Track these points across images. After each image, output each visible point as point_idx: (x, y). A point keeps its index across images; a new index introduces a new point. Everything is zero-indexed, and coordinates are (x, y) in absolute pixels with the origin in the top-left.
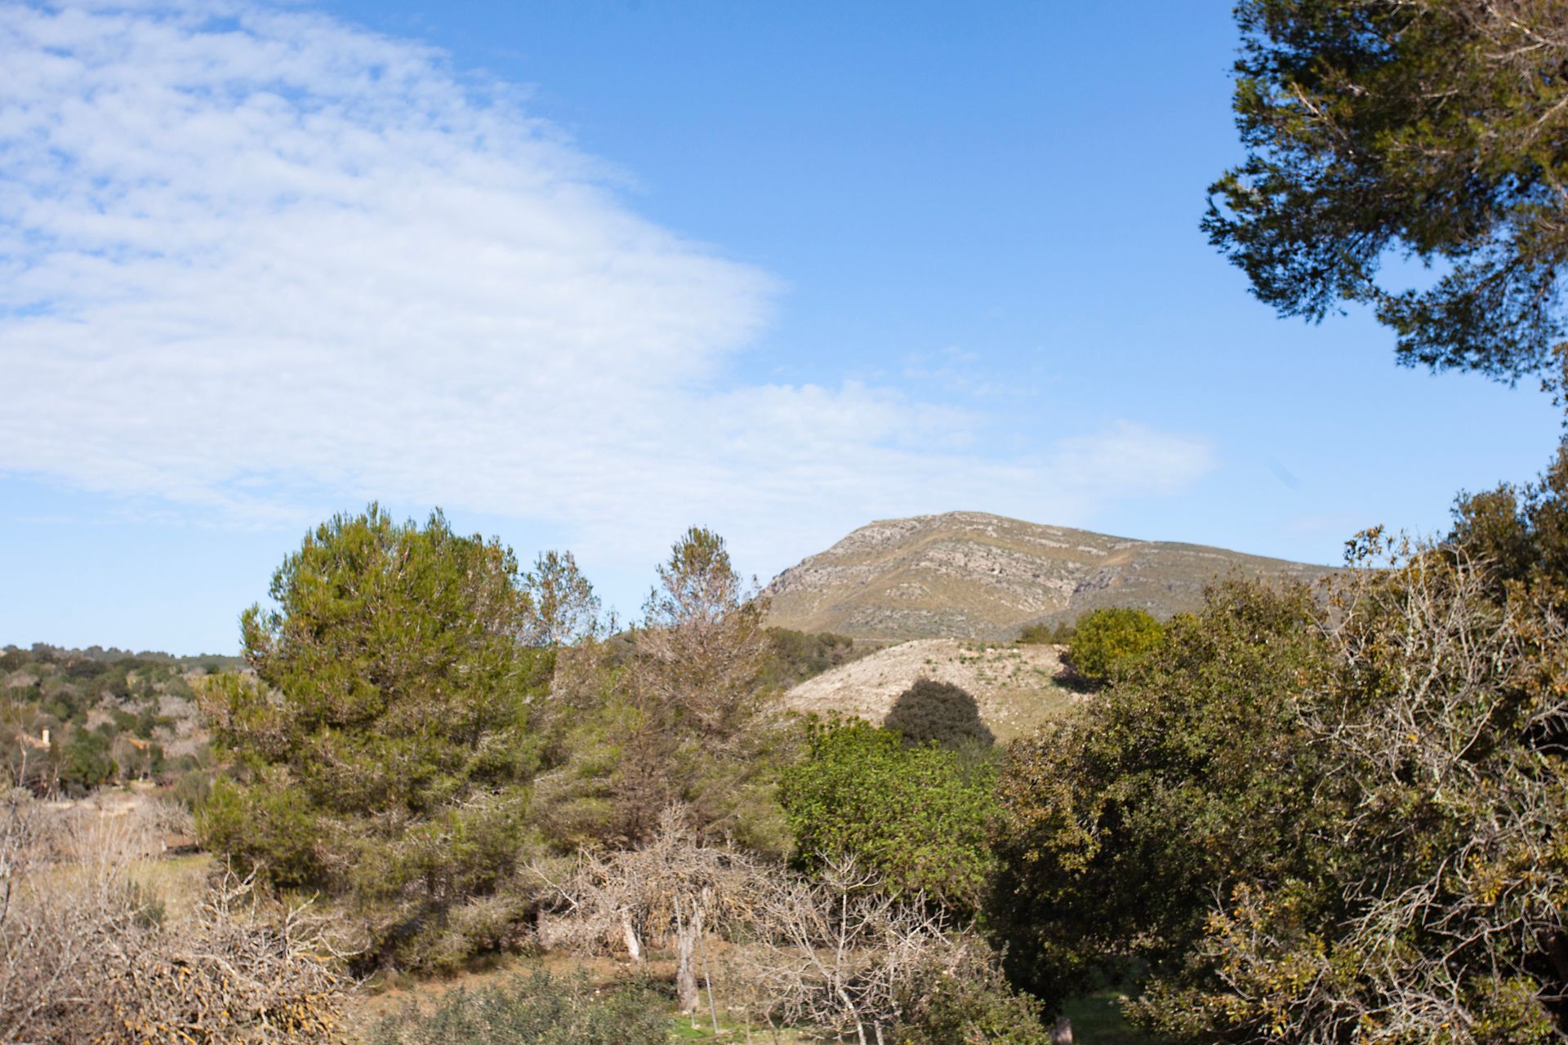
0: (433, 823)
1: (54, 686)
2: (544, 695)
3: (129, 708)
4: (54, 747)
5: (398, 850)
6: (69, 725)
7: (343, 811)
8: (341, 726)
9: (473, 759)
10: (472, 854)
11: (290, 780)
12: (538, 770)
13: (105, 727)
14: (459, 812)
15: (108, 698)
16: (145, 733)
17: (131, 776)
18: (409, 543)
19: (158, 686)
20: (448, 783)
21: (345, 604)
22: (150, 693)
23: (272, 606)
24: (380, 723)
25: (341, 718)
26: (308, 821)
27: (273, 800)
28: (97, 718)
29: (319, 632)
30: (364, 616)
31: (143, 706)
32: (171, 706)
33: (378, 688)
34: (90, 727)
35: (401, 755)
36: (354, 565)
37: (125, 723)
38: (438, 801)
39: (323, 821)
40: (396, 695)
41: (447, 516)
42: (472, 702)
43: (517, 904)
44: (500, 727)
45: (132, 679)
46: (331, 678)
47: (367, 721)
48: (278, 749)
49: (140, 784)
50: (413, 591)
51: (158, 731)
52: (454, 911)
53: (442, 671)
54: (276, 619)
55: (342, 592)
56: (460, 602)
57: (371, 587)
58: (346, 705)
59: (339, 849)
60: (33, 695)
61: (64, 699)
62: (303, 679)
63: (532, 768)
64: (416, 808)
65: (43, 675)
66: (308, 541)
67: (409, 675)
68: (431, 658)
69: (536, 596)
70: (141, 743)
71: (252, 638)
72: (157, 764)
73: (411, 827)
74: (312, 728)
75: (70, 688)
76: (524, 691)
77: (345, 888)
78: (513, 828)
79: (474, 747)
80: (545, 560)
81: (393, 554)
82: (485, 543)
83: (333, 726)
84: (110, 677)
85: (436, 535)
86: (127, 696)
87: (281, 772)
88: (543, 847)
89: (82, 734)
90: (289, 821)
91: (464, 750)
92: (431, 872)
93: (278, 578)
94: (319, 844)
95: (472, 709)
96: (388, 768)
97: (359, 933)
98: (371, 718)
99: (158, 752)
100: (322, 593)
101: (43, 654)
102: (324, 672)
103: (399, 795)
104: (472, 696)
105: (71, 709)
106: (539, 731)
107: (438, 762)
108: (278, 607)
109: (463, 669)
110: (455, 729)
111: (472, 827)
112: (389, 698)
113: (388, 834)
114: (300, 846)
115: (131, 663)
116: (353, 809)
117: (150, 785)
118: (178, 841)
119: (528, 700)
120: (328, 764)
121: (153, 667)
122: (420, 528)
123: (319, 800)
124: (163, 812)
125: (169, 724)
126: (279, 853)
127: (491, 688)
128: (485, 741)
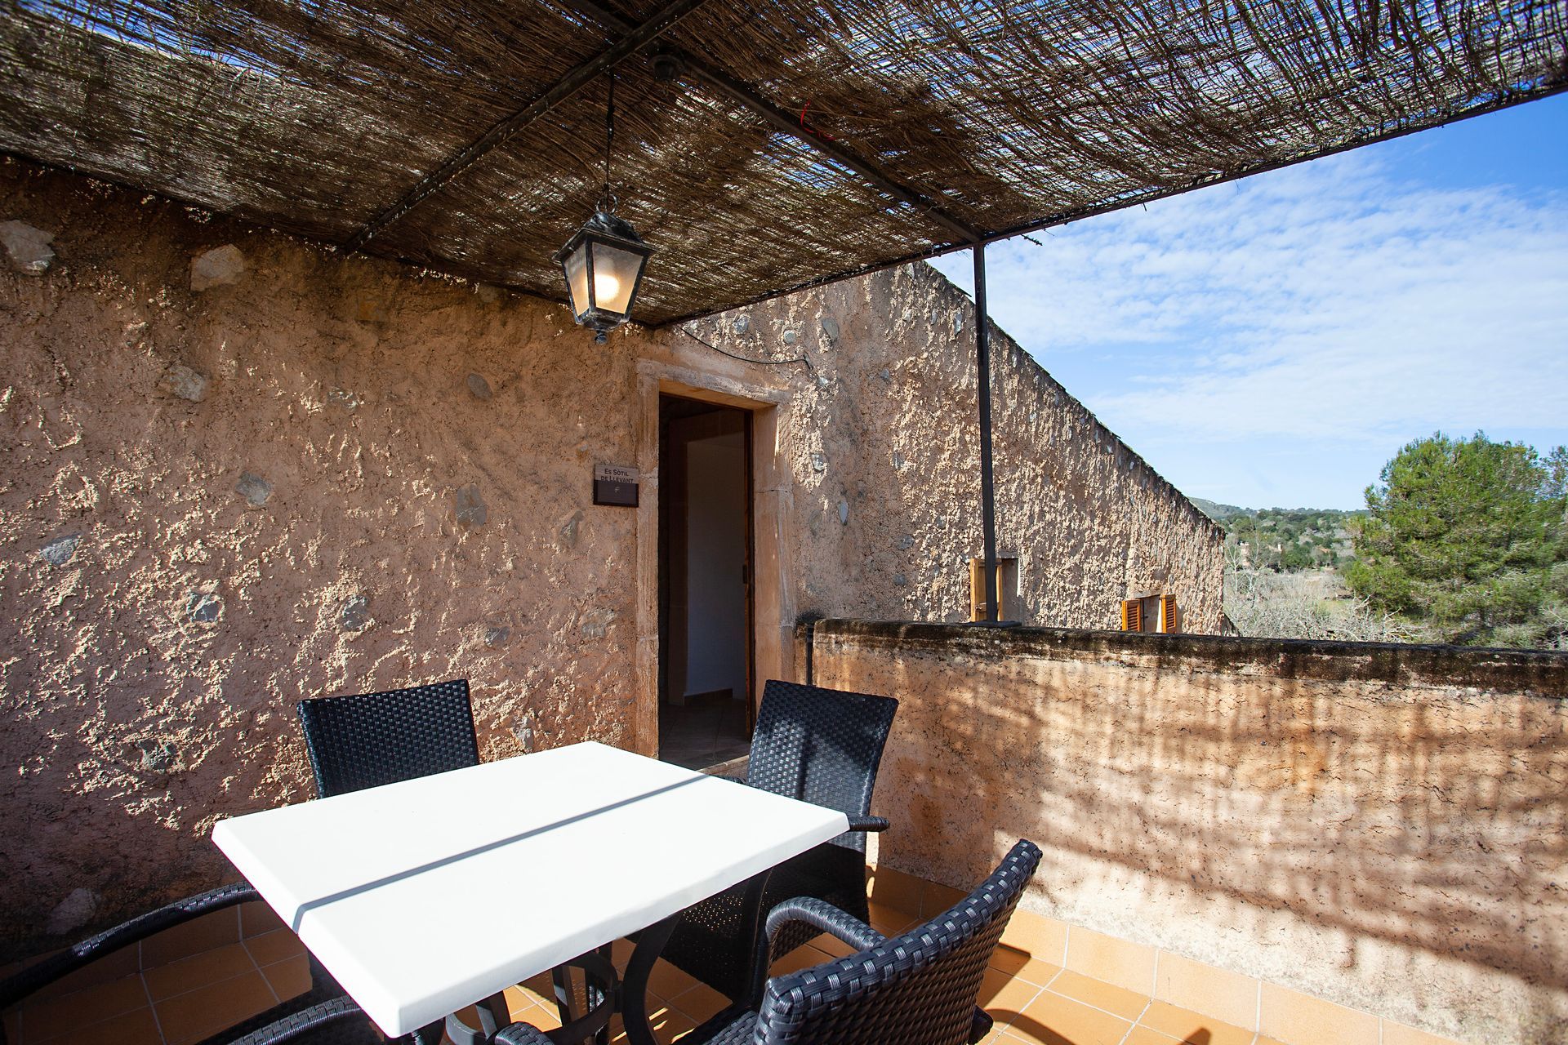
0: (1481, 586)
1: (1282, 526)
2: (1557, 522)
3: (1319, 535)
4: (1283, 552)
5: (1459, 598)
6: (1290, 542)
7: (1426, 578)
8: (1423, 539)
9: (1507, 555)
10: (1508, 602)
11: (1395, 564)
12: (1555, 561)
13: (1307, 543)
14: (1498, 581)
15: (1308, 531)
16: (1328, 546)
17: (1321, 565)
18: (1460, 449)
19: (1333, 525)
20: (1490, 566)
21: (1422, 481)
22: (1329, 528)
23: (1381, 484)
24: (1446, 536)
25: (1420, 535)
26: (1405, 582)
27: (1386, 572)
28: (1303, 540)
29: (1408, 495)
30: (1434, 486)
31: (1326, 534)
32: (1339, 534)
33: (1443, 520)
34: (1300, 543)
35: (1460, 553)
36: (1427, 462)
37: (1317, 542)
38: (1485, 575)
39: (1414, 582)
40: (1455, 523)
41: (1486, 434)
42: (1505, 526)
43: (1542, 629)
44: (1525, 539)
45: (1320, 522)
46: (1415, 516)
47: (1438, 536)
48: (1388, 549)
49: (1325, 568)
50: (1463, 472)
51: (1334, 545)
52: (1497, 629)
53: (1484, 510)
54: (1384, 490)
55: (1421, 475)
56: (1495, 476)
57: (1437, 472)
58: (1424, 529)
59: (1424, 596)
60: (1273, 529)
61: (1287, 531)
62: (1400, 517)
63: (1549, 560)
64: (1468, 578)
65: (1277, 521)
66: (1400, 452)
67: (1462, 513)
68: (1476, 503)
69: (1550, 471)
70: (1326, 550)
71: (1371, 500)
72: (1334, 559)
73: (1466, 587)
74: (1406, 539)
75: (1290, 526)
76: (1542, 521)
77: (1429, 614)
78: (1536, 590)
79: (1507, 549)
80: (1556, 450)
81: (1451, 456)
82: (1513, 445)
83: (1418, 539)
84: (1309, 521)
85: (1478, 445)
86: (1318, 530)
87: (1391, 560)
88: (1560, 601)
89: (1296, 546)
90: (1395, 581)
91: (1501, 551)
92: (1482, 611)
93: (1384, 471)
94: (1412, 593)
95: (1505, 530)
96: (1451, 558)
97: (1437, 635)
98: (1440, 534)
99: (1335, 555)
100: (1409, 475)
101: (1277, 512)
102: (1411, 513)
103: (1458, 571)
104: (1506, 522)
105: (1291, 535)
106: (1554, 540)
107: (1483, 556)
108: (1385, 485)
109: (1498, 510)
110: (1494, 540)
111: (1506, 588)
112: (1450, 526)
113: (1453, 590)
114: (1401, 593)
115: (1319, 515)
116: (1432, 577)
117: (1331, 569)
118: (1344, 593)
119: (1545, 525)
120: (1415, 556)
121: (1331, 517)
122: (1469, 441)
123: (1411, 573)
124: (1336, 580)
125: (1339, 541)
126: (1389, 596)
127: (1518, 519)
128: (1515, 546)
